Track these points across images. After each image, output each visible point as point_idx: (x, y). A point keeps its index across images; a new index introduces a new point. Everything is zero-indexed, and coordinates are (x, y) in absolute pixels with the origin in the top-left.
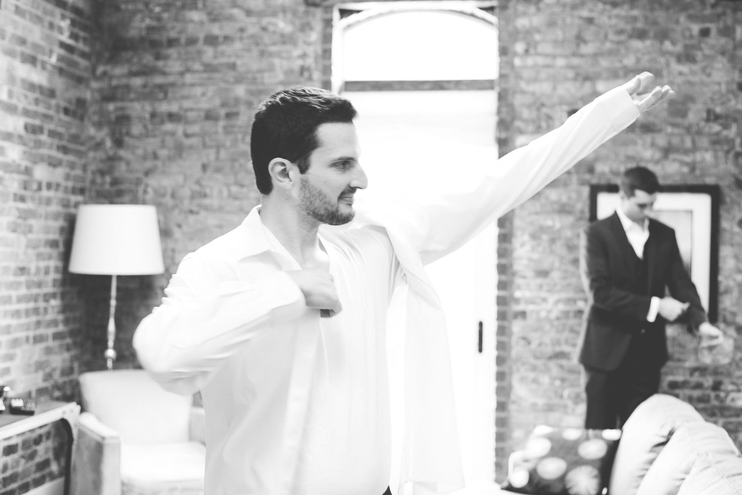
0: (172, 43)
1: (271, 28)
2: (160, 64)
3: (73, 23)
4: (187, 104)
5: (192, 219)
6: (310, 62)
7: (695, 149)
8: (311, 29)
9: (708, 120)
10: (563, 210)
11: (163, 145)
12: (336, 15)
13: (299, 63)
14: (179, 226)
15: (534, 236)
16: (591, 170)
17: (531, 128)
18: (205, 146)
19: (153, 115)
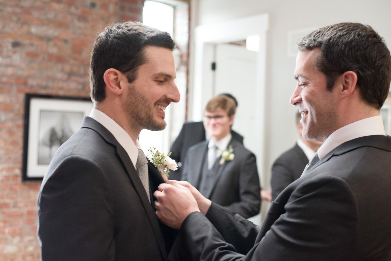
10: (7, 108)
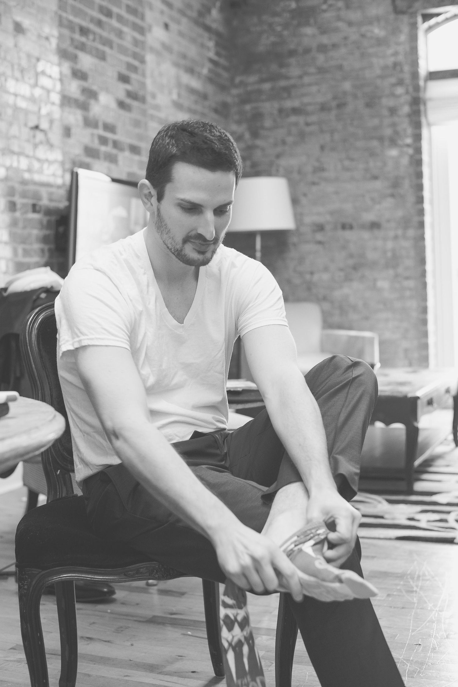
0: (292, 53)
1: (369, 34)
2: (283, 71)
3: (217, 44)
4: (306, 100)
5: (314, 189)
6: (401, 58)
8: (400, 32)
11: (289, 133)
12: (420, 19)
13: (392, 60)
14: (305, 195)
18: (322, 131)
19: (281, 111)
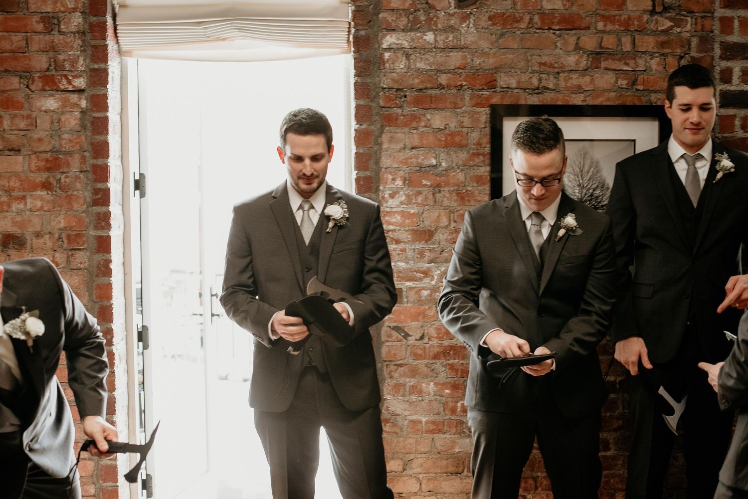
7: (636, 53)
9: (653, 12)
10: (453, 142)
15: (409, 182)
16: (491, 85)
17: (403, 22)
